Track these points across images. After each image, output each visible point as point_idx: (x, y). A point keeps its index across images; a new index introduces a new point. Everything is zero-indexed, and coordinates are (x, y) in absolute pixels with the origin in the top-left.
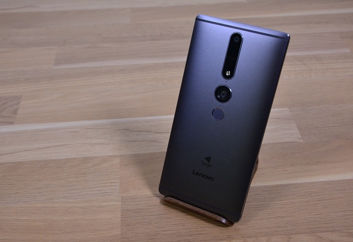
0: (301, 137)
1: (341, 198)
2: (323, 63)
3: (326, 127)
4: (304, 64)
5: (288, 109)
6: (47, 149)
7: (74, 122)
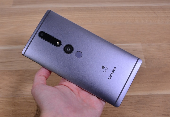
0: (145, 64)
1: (162, 106)
2: (165, 13)
3: (160, 58)
4: (155, 13)
5: (141, 44)
6: (5, 63)
7: (21, 46)
